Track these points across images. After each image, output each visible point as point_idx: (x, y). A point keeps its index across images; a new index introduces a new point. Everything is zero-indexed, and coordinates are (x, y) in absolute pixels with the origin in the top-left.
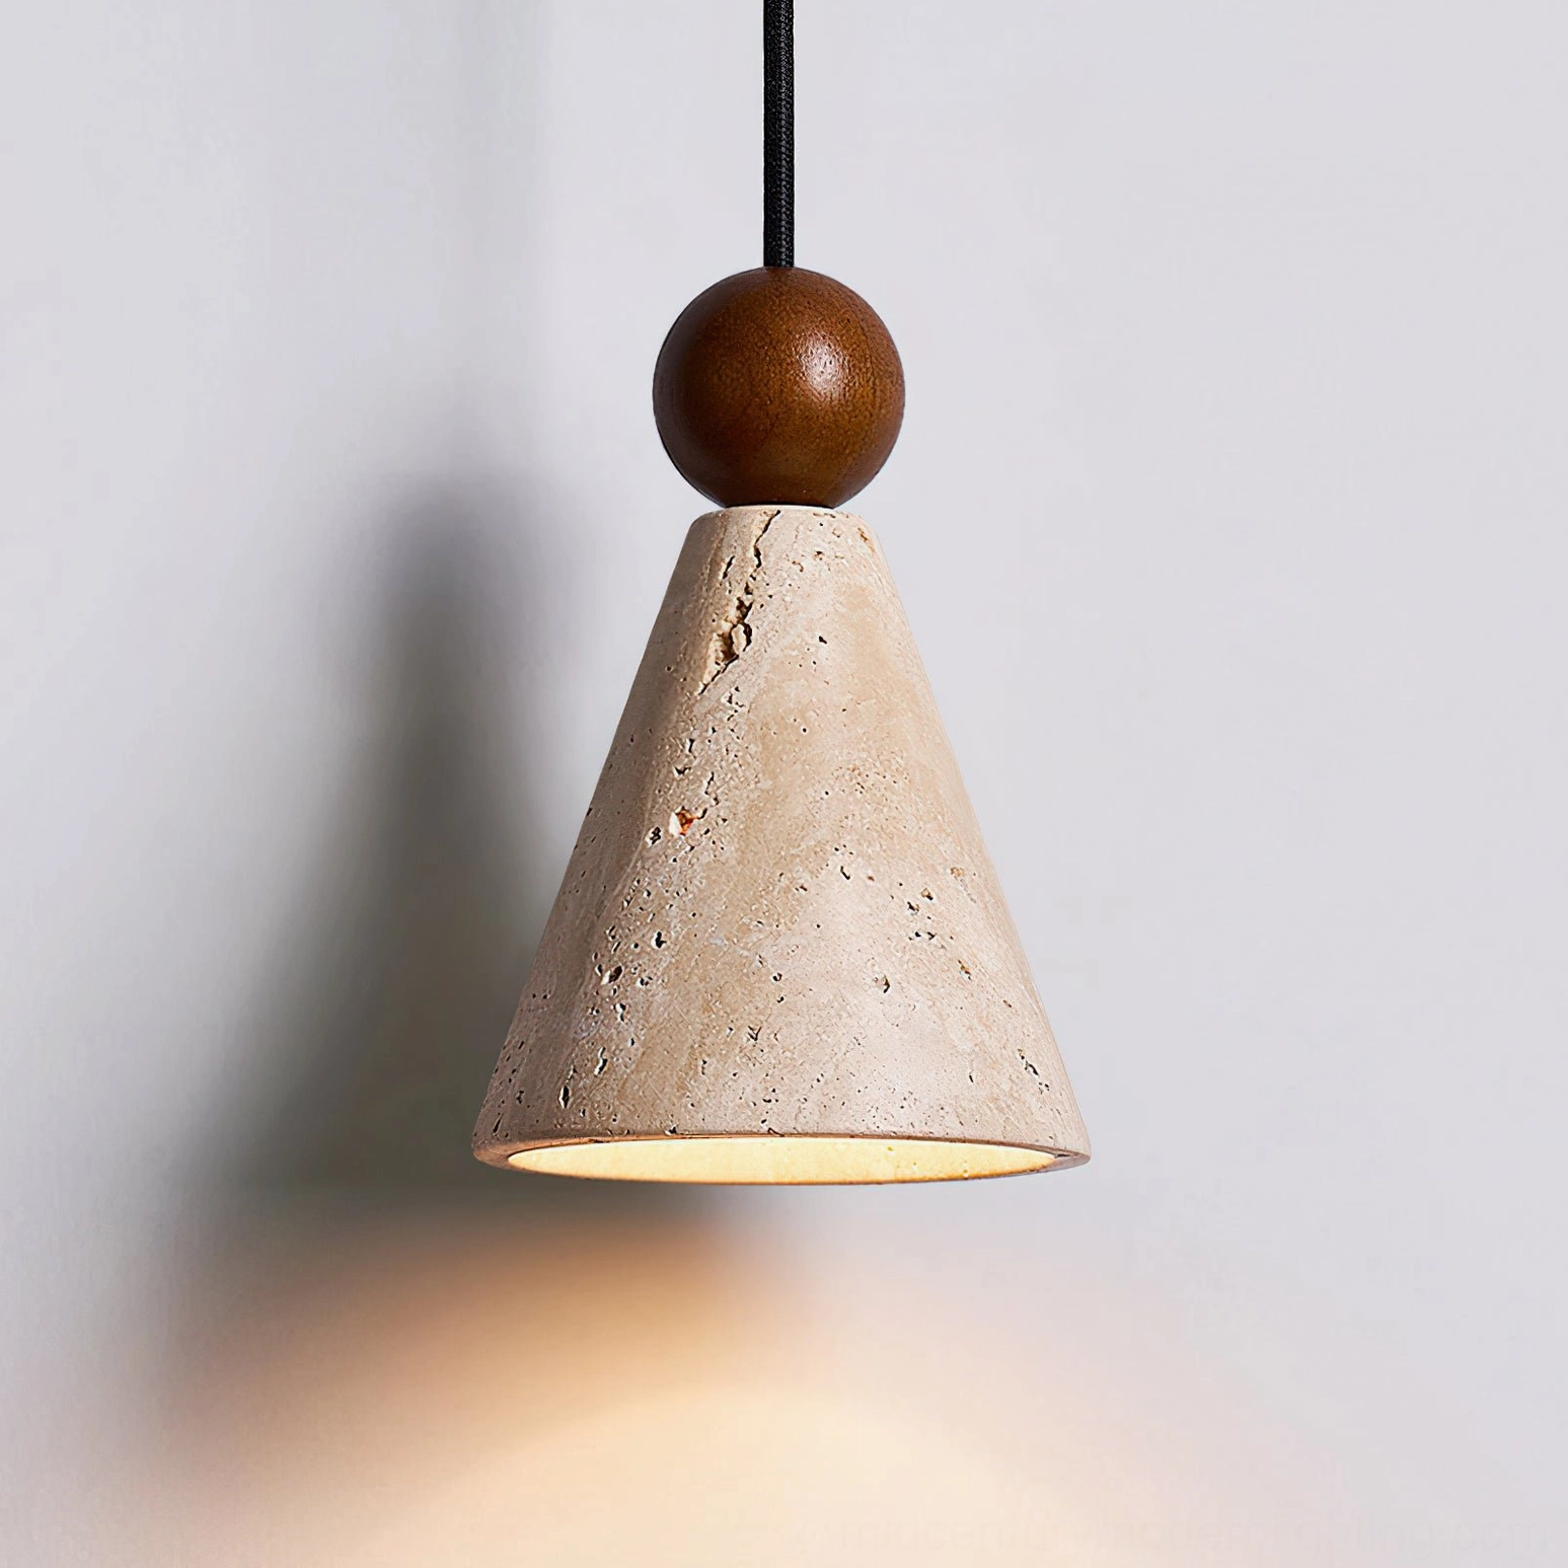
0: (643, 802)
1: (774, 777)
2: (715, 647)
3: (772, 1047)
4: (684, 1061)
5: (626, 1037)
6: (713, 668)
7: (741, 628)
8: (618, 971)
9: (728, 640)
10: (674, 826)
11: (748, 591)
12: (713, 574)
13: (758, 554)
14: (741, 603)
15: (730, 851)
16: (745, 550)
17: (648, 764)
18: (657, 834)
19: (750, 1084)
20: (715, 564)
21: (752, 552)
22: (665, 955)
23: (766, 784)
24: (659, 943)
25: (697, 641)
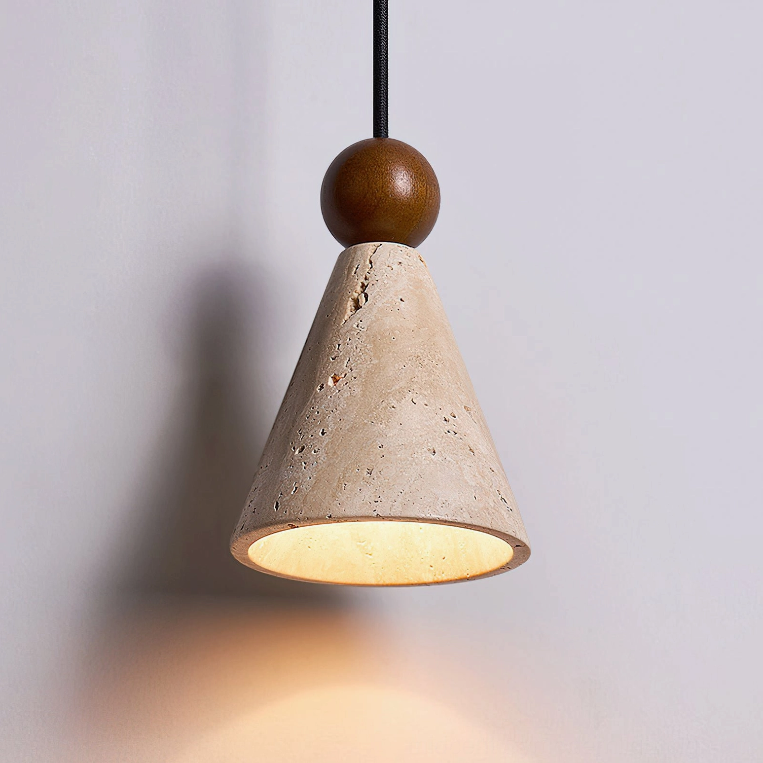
0: (315, 374)
1: (379, 358)
2: (350, 304)
3: (378, 477)
4: (335, 484)
5: (307, 476)
6: (349, 313)
7: (363, 295)
8: (303, 448)
9: (356, 302)
10: (330, 382)
11: (366, 279)
12: (349, 273)
13: (371, 262)
14: (363, 284)
15: (358, 391)
16: (365, 261)
17: (318, 357)
18: (322, 387)
19: (368, 494)
20: (350, 269)
21: (368, 261)
22: (326, 439)
23: (375, 362)
24: (323, 433)
25: (342, 303)
